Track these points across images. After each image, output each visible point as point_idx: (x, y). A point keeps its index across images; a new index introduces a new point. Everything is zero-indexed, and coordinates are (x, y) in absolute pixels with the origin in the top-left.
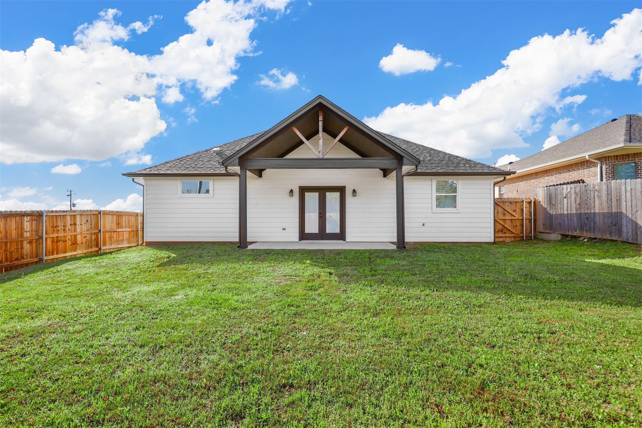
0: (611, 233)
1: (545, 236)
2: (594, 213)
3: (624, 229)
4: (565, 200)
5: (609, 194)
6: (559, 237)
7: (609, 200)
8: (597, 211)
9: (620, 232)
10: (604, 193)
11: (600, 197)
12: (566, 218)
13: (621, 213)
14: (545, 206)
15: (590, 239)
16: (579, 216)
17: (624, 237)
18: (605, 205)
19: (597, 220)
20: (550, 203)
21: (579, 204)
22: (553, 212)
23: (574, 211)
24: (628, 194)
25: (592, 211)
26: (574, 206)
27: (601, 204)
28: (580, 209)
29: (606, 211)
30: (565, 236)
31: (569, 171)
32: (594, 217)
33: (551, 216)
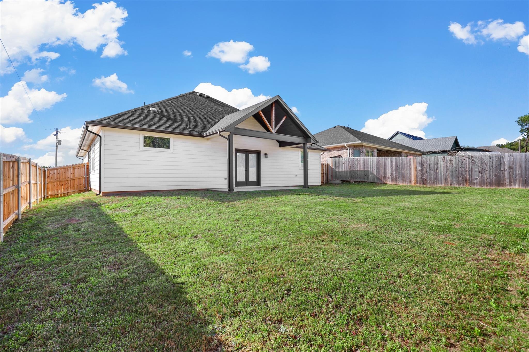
0: (364, 179)
1: (333, 182)
2: (357, 170)
3: (370, 177)
4: (344, 164)
5: (364, 162)
6: (341, 182)
7: (364, 165)
8: (358, 170)
9: (368, 178)
10: (362, 162)
11: (359, 163)
12: (344, 173)
13: (368, 170)
14: (333, 167)
15: (356, 182)
16: (350, 172)
17: (369, 180)
18: (362, 167)
19: (358, 173)
20: (336, 166)
21: (350, 166)
22: (337, 170)
23: (348, 170)
24: (371, 163)
25: (356, 170)
26: (348, 167)
27: (360, 166)
28: (351, 168)
29: (362, 170)
30: (343, 181)
31: (334, 151)
32: (357, 172)
33: (336, 172)
